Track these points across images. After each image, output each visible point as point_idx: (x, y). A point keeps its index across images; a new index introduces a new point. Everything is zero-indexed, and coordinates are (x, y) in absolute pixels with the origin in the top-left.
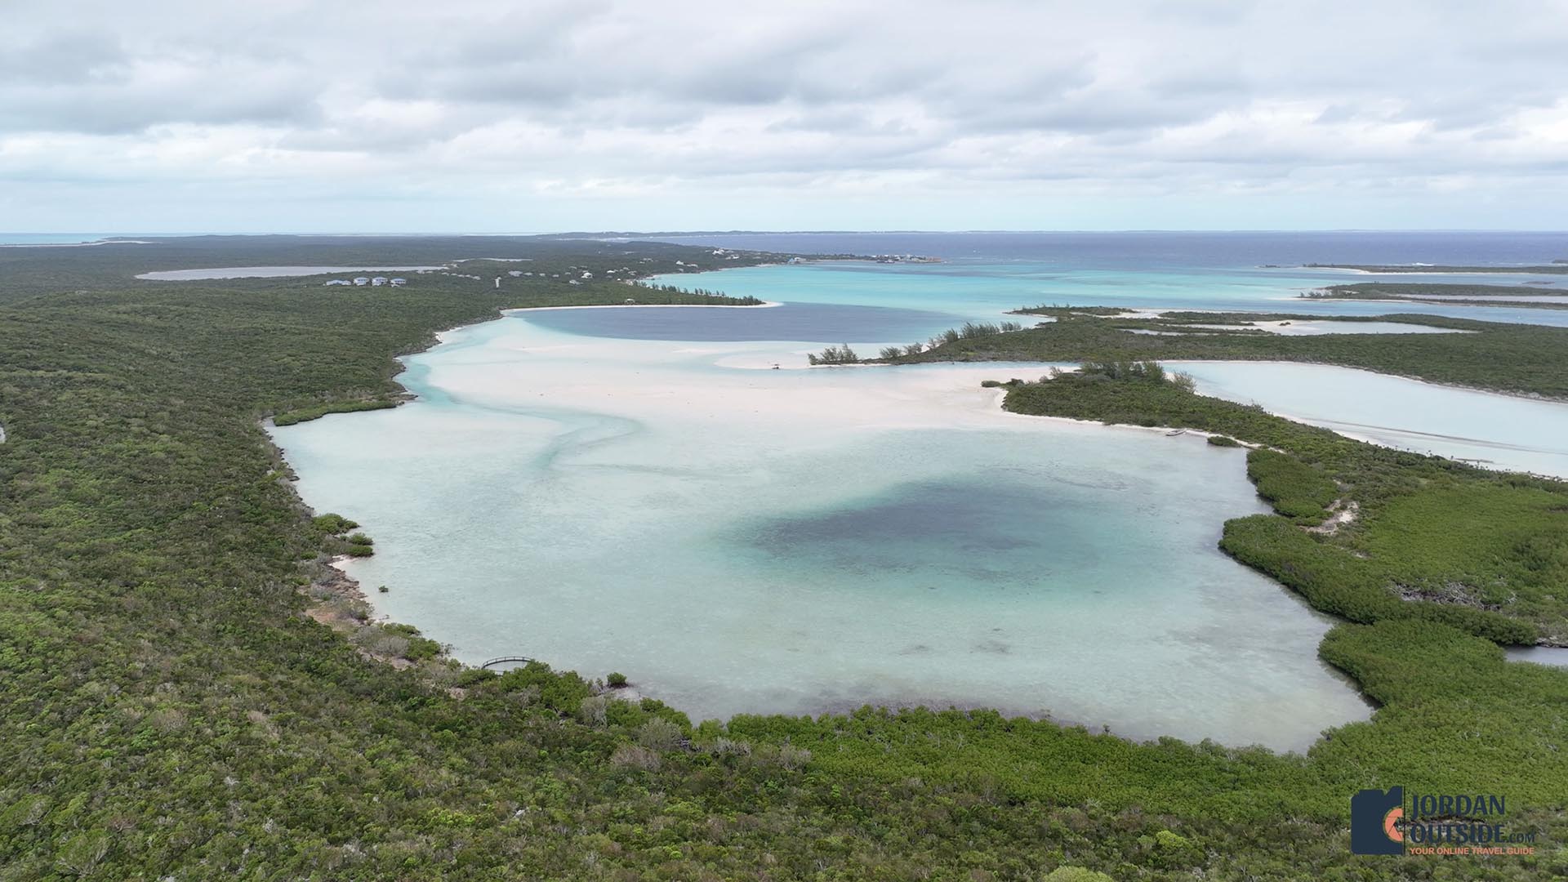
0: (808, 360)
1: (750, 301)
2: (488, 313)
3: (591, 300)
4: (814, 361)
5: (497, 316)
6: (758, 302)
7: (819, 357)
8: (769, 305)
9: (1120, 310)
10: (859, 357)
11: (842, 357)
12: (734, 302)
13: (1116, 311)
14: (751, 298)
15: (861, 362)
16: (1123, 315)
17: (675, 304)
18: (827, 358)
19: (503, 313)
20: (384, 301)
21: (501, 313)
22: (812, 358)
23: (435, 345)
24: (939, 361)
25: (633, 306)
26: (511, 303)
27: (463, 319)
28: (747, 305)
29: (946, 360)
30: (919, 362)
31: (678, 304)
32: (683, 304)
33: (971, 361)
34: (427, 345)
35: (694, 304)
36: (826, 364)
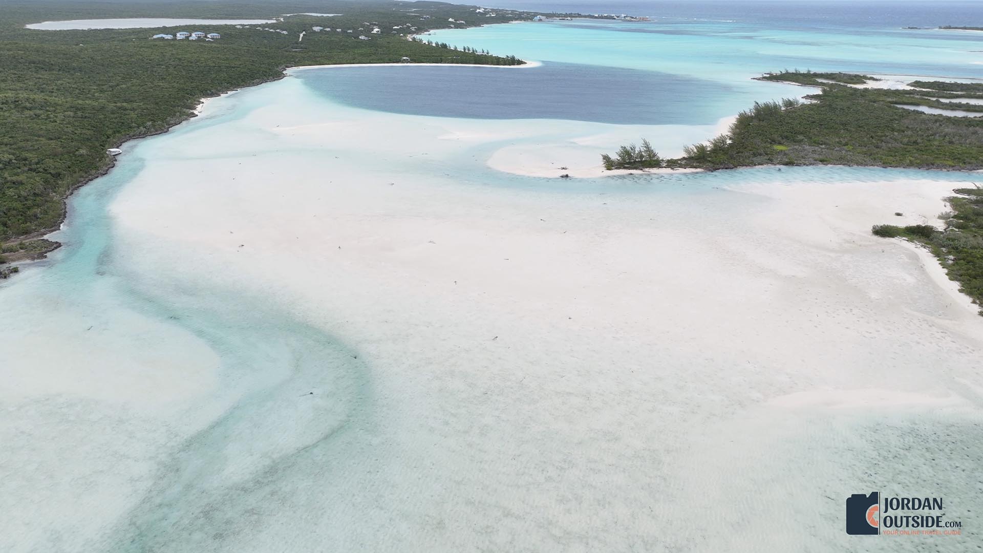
0: (601, 162)
1: (513, 61)
2: (272, 74)
4: (610, 164)
5: (278, 76)
6: (520, 62)
7: (614, 157)
8: (531, 64)
9: (865, 77)
11: (642, 156)
12: (498, 61)
13: (860, 79)
14: (513, 58)
15: (665, 165)
16: (871, 85)
17: (445, 63)
18: (623, 159)
19: (288, 71)
20: (180, 59)
21: (284, 72)
22: (606, 159)
23: (186, 119)
24: (759, 164)
25: (409, 64)
26: (299, 60)
27: (240, 81)
28: (510, 65)
29: (767, 163)
30: (736, 167)
31: (448, 63)
32: (452, 63)
33: (797, 165)
34: (172, 122)
35: (462, 63)
36: (625, 168)
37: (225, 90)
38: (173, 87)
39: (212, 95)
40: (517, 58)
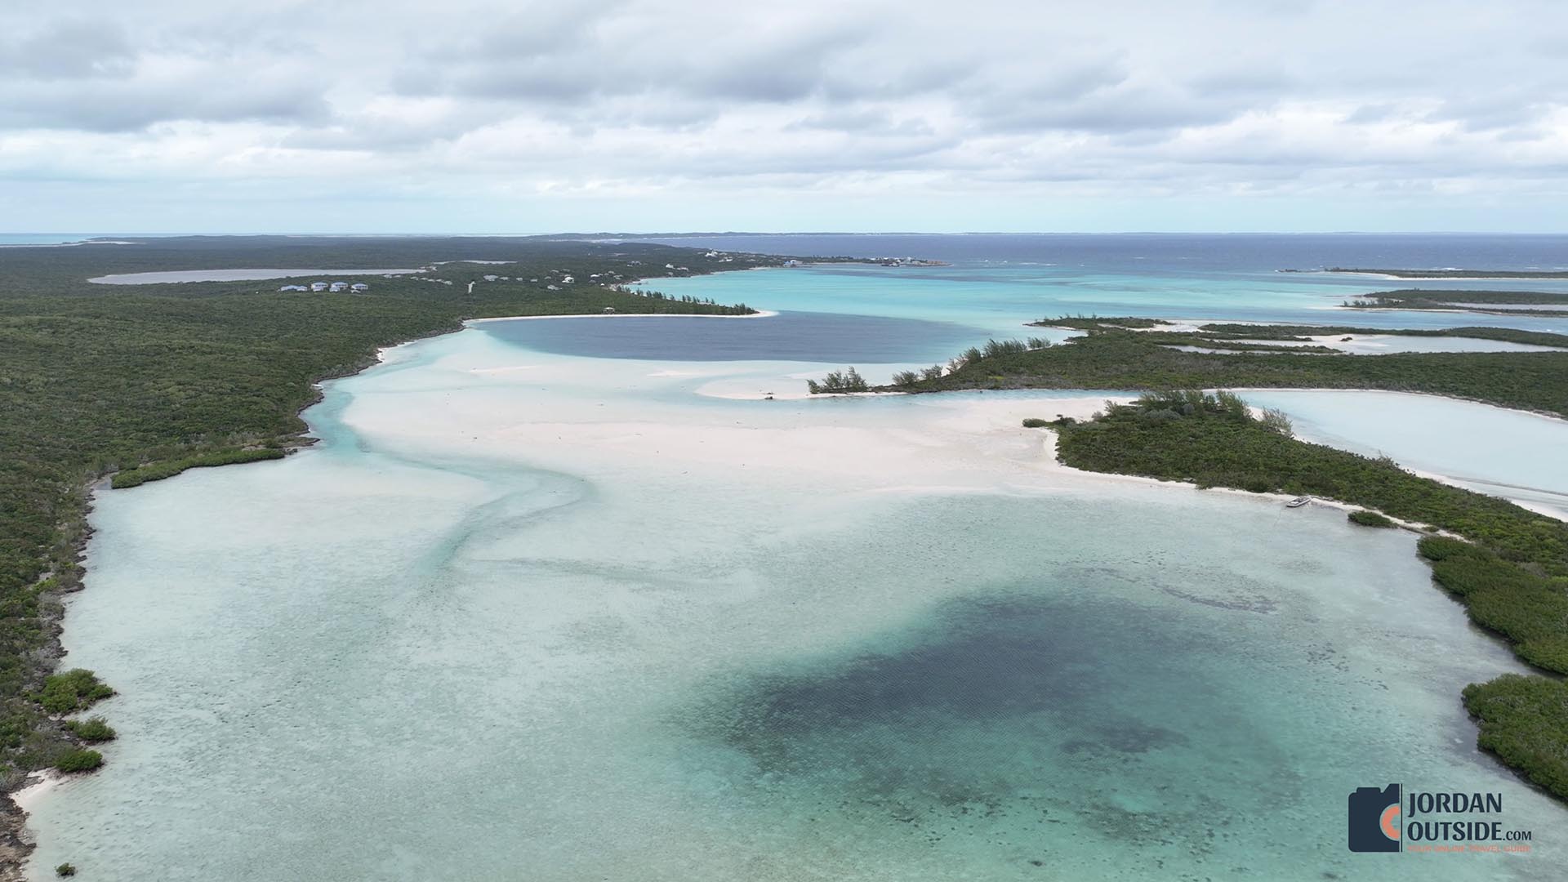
0: (808, 388)
1: (742, 310)
2: (447, 323)
3: (567, 308)
4: (815, 389)
5: (457, 327)
6: (751, 311)
7: (821, 384)
8: (763, 314)
10: (869, 383)
11: (848, 383)
12: (724, 310)
13: (1150, 323)
14: (743, 307)
15: (870, 390)
16: (1159, 328)
17: (659, 313)
18: (830, 385)
19: (465, 323)
20: (335, 311)
21: (463, 324)
22: (812, 385)
23: (372, 365)
24: (964, 389)
25: (613, 315)
26: (477, 312)
27: (416, 332)
28: (738, 314)
29: (973, 388)
30: (940, 391)
31: (662, 313)
32: (667, 313)
33: (1002, 389)
34: (361, 366)
35: (679, 313)
36: (830, 392)
37: (402, 341)
38: (343, 336)
39: (388, 345)
40: (747, 306)
